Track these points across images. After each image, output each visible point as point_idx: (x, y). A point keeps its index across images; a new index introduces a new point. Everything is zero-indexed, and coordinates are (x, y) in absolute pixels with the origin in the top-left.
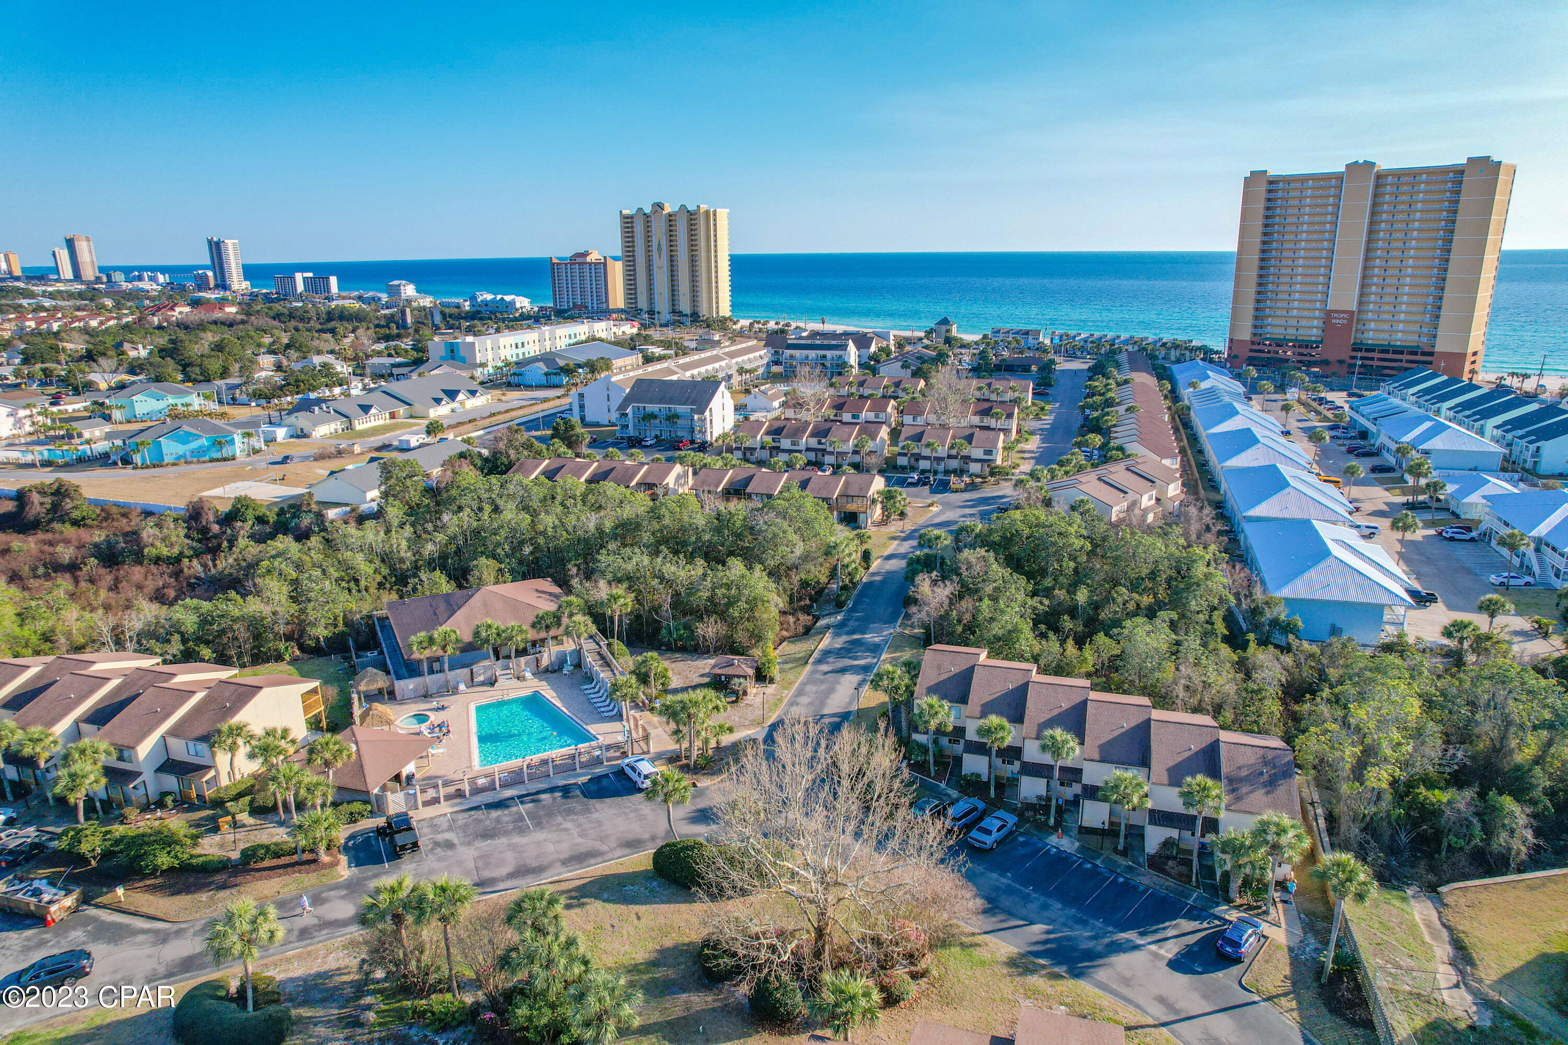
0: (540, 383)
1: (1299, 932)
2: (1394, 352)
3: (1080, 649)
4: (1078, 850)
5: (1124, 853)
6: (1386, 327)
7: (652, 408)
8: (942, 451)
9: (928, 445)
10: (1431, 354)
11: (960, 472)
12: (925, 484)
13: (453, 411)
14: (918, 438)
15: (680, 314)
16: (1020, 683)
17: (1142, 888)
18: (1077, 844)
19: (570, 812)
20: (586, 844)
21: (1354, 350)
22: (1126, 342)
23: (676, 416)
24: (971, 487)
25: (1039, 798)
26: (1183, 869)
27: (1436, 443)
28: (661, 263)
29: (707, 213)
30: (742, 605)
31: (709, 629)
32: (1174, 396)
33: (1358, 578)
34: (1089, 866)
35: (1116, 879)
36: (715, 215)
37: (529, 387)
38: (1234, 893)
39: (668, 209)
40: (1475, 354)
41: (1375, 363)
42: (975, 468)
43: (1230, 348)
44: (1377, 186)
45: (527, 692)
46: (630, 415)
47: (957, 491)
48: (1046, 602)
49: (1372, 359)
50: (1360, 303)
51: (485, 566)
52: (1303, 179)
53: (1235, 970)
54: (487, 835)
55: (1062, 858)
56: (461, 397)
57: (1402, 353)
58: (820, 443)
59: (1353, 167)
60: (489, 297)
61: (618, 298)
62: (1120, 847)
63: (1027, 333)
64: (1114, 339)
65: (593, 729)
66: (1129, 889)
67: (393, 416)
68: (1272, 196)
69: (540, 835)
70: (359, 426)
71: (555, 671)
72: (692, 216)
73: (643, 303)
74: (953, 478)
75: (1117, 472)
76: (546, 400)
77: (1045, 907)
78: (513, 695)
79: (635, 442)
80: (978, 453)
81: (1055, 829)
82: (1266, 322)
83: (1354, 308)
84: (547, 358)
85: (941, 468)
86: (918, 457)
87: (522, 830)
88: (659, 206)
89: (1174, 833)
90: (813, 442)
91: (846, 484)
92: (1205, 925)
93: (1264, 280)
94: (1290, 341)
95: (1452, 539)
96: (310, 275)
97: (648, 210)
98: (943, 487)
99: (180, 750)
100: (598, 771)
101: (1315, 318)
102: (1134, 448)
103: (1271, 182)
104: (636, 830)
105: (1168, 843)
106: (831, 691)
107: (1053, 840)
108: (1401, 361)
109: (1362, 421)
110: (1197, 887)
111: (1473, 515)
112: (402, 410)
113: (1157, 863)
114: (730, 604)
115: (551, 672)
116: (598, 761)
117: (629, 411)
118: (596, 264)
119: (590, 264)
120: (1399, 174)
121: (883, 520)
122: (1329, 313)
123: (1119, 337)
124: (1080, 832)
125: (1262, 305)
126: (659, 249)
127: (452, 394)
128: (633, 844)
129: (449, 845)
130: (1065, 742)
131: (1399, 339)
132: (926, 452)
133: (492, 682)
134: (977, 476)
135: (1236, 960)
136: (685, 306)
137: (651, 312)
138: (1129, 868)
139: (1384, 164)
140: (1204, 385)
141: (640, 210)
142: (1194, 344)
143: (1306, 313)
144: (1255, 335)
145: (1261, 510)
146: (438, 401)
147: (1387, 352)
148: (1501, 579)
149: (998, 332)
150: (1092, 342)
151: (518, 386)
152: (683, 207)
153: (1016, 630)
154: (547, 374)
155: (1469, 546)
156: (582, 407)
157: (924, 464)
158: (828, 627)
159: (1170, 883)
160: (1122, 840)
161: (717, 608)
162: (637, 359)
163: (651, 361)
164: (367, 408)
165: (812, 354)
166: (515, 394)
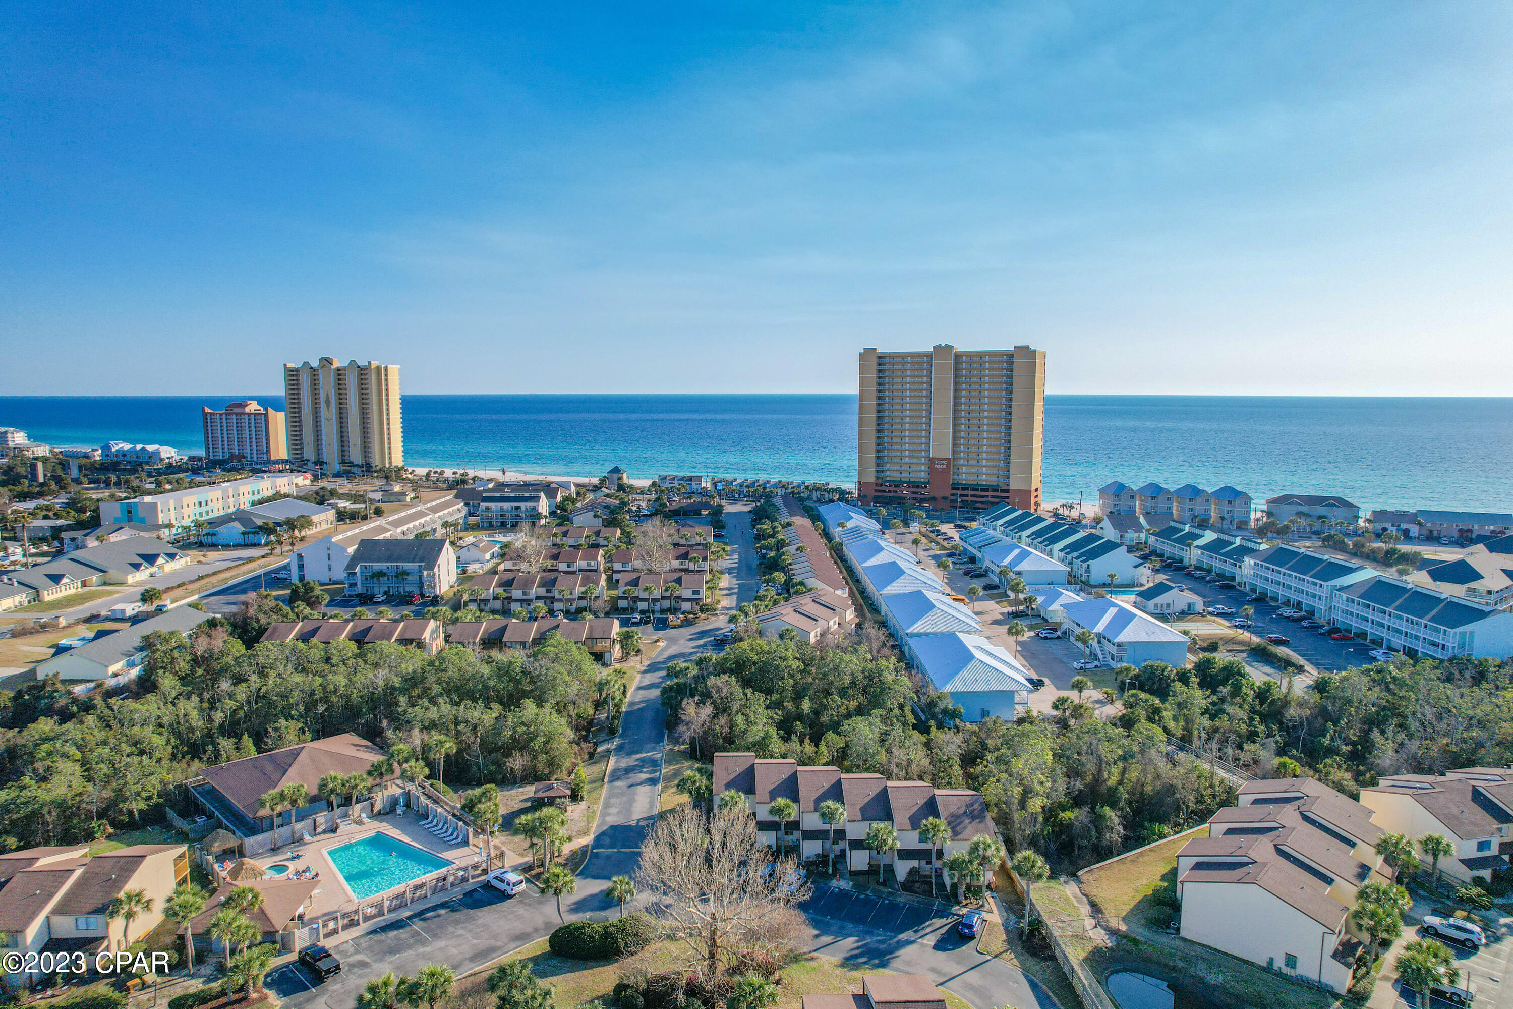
0: (237, 542)
1: (1005, 914)
2: (982, 490)
3: (817, 746)
4: (852, 887)
5: (884, 884)
6: (973, 470)
7: (378, 566)
8: (657, 594)
9: (646, 589)
10: (1008, 491)
11: (674, 611)
12: (646, 623)
13: (152, 575)
14: (635, 583)
15: (351, 464)
16: (790, 773)
17: (901, 905)
18: (851, 883)
19: (457, 922)
20: (484, 943)
21: (953, 489)
22: (776, 485)
23: (406, 573)
24: (687, 623)
25: (817, 855)
26: (926, 887)
27: (1024, 566)
28: (329, 415)
29: (378, 369)
30: (542, 739)
31: (517, 762)
32: (826, 535)
33: (995, 674)
34: (863, 896)
35: (883, 901)
36: (386, 370)
37: (226, 547)
38: (961, 898)
39: (336, 364)
40: (1036, 490)
41: (970, 499)
42: (686, 606)
43: (859, 489)
44: (956, 363)
45: (372, 834)
46: (358, 574)
47: (675, 627)
48: (780, 713)
49: (967, 496)
50: (954, 452)
52: (903, 356)
53: (972, 944)
54: (393, 951)
55: (843, 894)
56: (160, 561)
57: (987, 490)
58: (548, 591)
59: (937, 348)
60: (127, 446)
61: (280, 448)
62: (881, 880)
63: (690, 479)
64: (765, 484)
65: (448, 855)
66: (893, 907)
67: (84, 584)
68: (881, 368)
69: (442, 943)
70: (49, 597)
71: (388, 813)
72: (362, 372)
73: (309, 453)
74: (671, 617)
75: (806, 603)
76: (250, 560)
77: (842, 928)
78: (359, 838)
79: (367, 599)
80: (687, 594)
81: (834, 875)
82: (885, 468)
83: (950, 456)
84: (241, 516)
85: (657, 608)
86: (636, 599)
87: (423, 942)
88: (328, 361)
89: (915, 863)
90: (542, 591)
91: (591, 627)
92: (949, 920)
93: (881, 434)
94: (905, 482)
95: (1046, 638)
97: (315, 364)
98: (662, 624)
100: (468, 887)
101: (923, 464)
102: (812, 582)
103: (880, 357)
104: (519, 927)
105: (913, 872)
106: (631, 801)
107: (834, 883)
108: (987, 496)
109: (970, 548)
110: (937, 897)
111: (1055, 619)
112: (95, 578)
113: (907, 886)
114: (531, 739)
116: (465, 880)
117: (357, 570)
118: (255, 415)
119: (249, 415)
120: (970, 355)
121: (623, 658)
122: (932, 460)
123: (769, 482)
124: (850, 875)
125: (881, 454)
126: (328, 402)
127: (151, 559)
128: (522, 937)
129: (363, 964)
130: (837, 809)
131: (984, 480)
132: (644, 595)
133: (334, 830)
134: (690, 613)
135: (972, 937)
136: (356, 456)
137: (319, 462)
138: (890, 893)
139: (960, 347)
140: (850, 524)
141: (306, 364)
142: (830, 487)
143: (915, 461)
144: (877, 478)
145: (918, 627)
146: (137, 566)
147: (977, 490)
148: (1080, 665)
149: (665, 478)
150: (748, 487)
151: (213, 546)
152: (353, 363)
153: (766, 737)
154: (244, 534)
155: (1056, 641)
156: (301, 567)
157: (642, 606)
158: (609, 751)
159: (920, 898)
160: (881, 875)
161: (520, 744)
162: (331, 514)
163: (342, 516)
164: (56, 579)
165: (506, 506)
166: (213, 555)
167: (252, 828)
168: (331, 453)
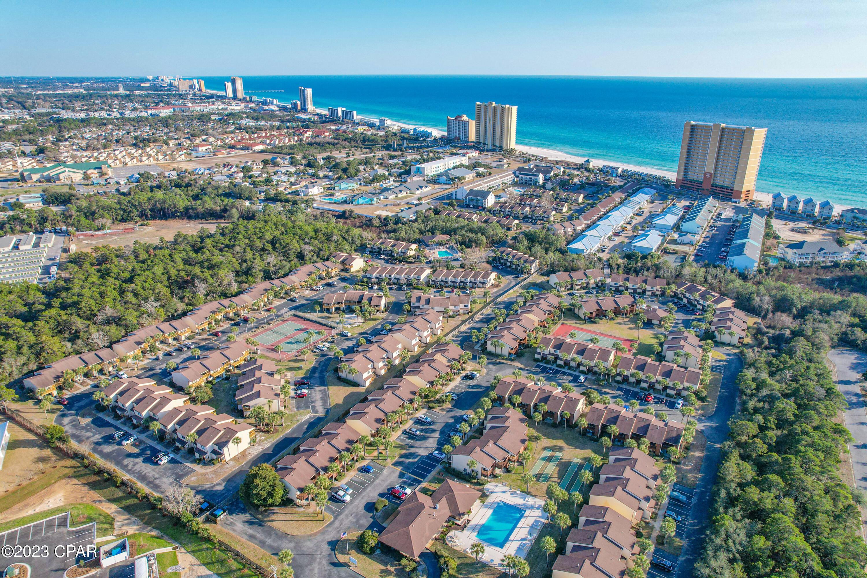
0: (444, 183)
2: (723, 188)
6: (722, 179)
7: (473, 197)
8: (538, 215)
10: (732, 190)
11: (541, 220)
12: (532, 222)
13: (421, 192)
15: (495, 146)
21: (712, 186)
23: (479, 200)
24: (542, 224)
27: (657, 222)
28: (490, 125)
29: (509, 108)
33: (582, 245)
36: (511, 109)
37: (441, 184)
39: (494, 105)
41: (717, 191)
42: (545, 219)
43: (677, 181)
44: (722, 132)
46: (468, 199)
49: (717, 189)
50: (715, 170)
51: (437, 232)
52: (702, 126)
56: (424, 187)
57: (725, 189)
58: (511, 210)
61: (472, 137)
67: (406, 193)
68: (692, 131)
70: (399, 196)
72: (503, 109)
74: (539, 222)
76: (446, 189)
79: (468, 206)
80: (546, 216)
82: (688, 174)
83: (712, 171)
84: (446, 173)
85: (537, 219)
88: (491, 103)
91: (509, 221)
94: (694, 181)
96: (344, 109)
97: (486, 104)
99: (403, 251)
101: (702, 174)
103: (692, 126)
105: (520, 269)
108: (724, 191)
112: (409, 192)
114: (478, 241)
115: (449, 248)
117: (468, 197)
118: (465, 121)
119: (463, 122)
122: (706, 173)
124: (512, 268)
125: (687, 168)
126: (490, 120)
127: (421, 187)
131: (725, 184)
133: (439, 248)
134: (545, 221)
136: (498, 144)
137: (485, 144)
141: (483, 103)
142: (665, 178)
143: (700, 172)
144: (684, 177)
146: (418, 189)
147: (721, 188)
149: (605, 167)
151: (438, 183)
152: (500, 105)
154: (446, 179)
156: (456, 194)
157: (534, 218)
158: (494, 247)
161: (475, 241)
162: (475, 174)
163: (478, 175)
164: (401, 191)
165: (528, 177)
166: (437, 186)
167: (427, 245)
168: (489, 141)
